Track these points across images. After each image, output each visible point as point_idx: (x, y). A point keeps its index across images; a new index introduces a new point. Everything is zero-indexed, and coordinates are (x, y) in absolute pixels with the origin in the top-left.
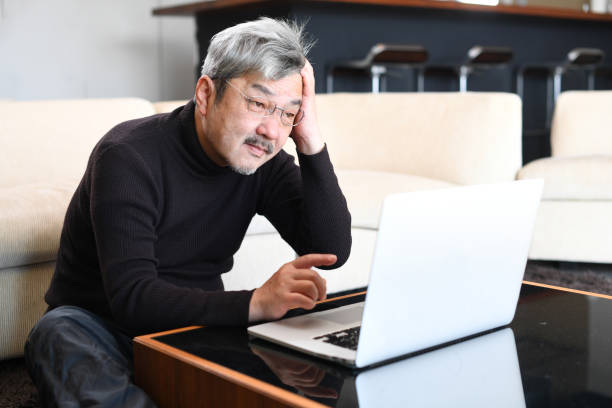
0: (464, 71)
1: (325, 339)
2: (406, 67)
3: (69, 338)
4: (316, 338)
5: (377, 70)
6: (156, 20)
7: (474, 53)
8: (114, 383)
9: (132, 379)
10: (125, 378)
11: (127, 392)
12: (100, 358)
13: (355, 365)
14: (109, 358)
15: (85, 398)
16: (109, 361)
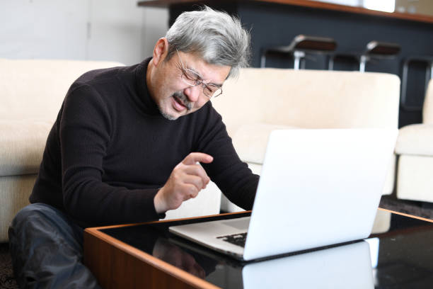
0: (364, 59)
1: (225, 238)
2: (320, 53)
3: (37, 226)
4: (218, 238)
5: (298, 54)
6: (141, 10)
7: (371, 46)
8: (67, 261)
9: (82, 260)
10: (75, 258)
11: (75, 269)
12: (58, 242)
13: (242, 258)
14: (66, 243)
15: (44, 270)
16: (66, 245)
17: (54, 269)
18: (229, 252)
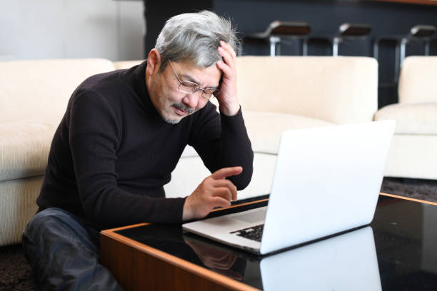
0: (336, 40)
1: (238, 233)
2: (295, 38)
3: (55, 232)
4: (232, 233)
5: (274, 40)
7: (343, 28)
8: (87, 264)
9: (100, 261)
10: (94, 260)
11: (96, 270)
13: (259, 252)
14: (83, 245)
15: (66, 274)
16: (83, 248)
17: (76, 272)
18: (245, 247)
